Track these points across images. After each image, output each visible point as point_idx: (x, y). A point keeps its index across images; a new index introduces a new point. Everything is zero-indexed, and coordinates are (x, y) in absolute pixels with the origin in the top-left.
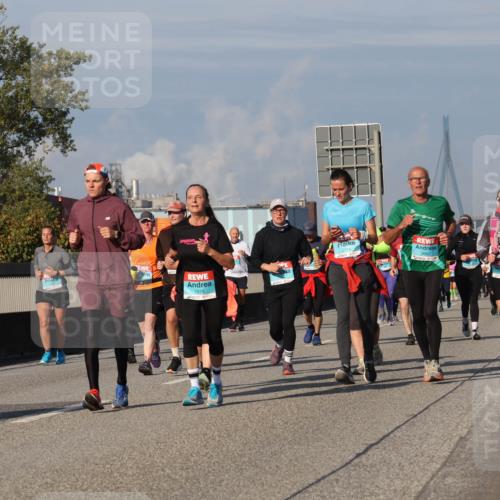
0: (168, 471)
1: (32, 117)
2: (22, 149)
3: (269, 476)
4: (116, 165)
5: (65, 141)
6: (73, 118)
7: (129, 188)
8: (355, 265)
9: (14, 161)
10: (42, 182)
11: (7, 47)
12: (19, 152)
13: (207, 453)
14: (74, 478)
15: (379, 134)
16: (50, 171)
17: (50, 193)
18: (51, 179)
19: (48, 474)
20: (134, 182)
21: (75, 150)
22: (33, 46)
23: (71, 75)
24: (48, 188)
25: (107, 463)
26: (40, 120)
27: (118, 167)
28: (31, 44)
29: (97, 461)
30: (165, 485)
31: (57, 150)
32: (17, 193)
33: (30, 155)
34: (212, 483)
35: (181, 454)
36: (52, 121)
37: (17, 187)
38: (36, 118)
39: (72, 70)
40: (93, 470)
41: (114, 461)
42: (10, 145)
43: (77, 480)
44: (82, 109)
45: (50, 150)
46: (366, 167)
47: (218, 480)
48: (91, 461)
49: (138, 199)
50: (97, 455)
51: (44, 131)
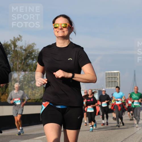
8: (120, 105)
11: (36, 53)
15: (119, 74)
46: (116, 82)
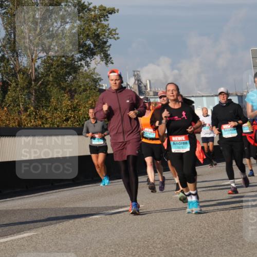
0: (180, 246)
1: (87, 44)
2: (83, 62)
3: (239, 250)
4: (137, 71)
5: (107, 58)
6: (111, 45)
7: (145, 85)
9: (79, 70)
10: (96, 81)
12: (81, 64)
13: (202, 236)
14: (127, 249)
16: (100, 75)
17: (101, 88)
18: (100, 79)
19: (112, 246)
20: (148, 82)
21: (113, 63)
22: (85, 4)
23: (107, 20)
24: (99, 85)
25: (146, 241)
26: (92, 46)
27: (138, 73)
28: (84, 3)
29: (140, 240)
30: (179, 254)
31: (103, 63)
32: (82, 87)
33: (88, 66)
34: (206, 253)
35: (187, 236)
36: (99, 46)
37: (82, 84)
38: (90, 45)
39: (108, 17)
40: (137, 244)
41: (149, 240)
42: (76, 60)
43: (129, 250)
44: (115, 39)
45: (99, 63)
47: (209, 251)
48: (136, 239)
49: (151, 90)
50: (139, 236)
51: (94, 52)
